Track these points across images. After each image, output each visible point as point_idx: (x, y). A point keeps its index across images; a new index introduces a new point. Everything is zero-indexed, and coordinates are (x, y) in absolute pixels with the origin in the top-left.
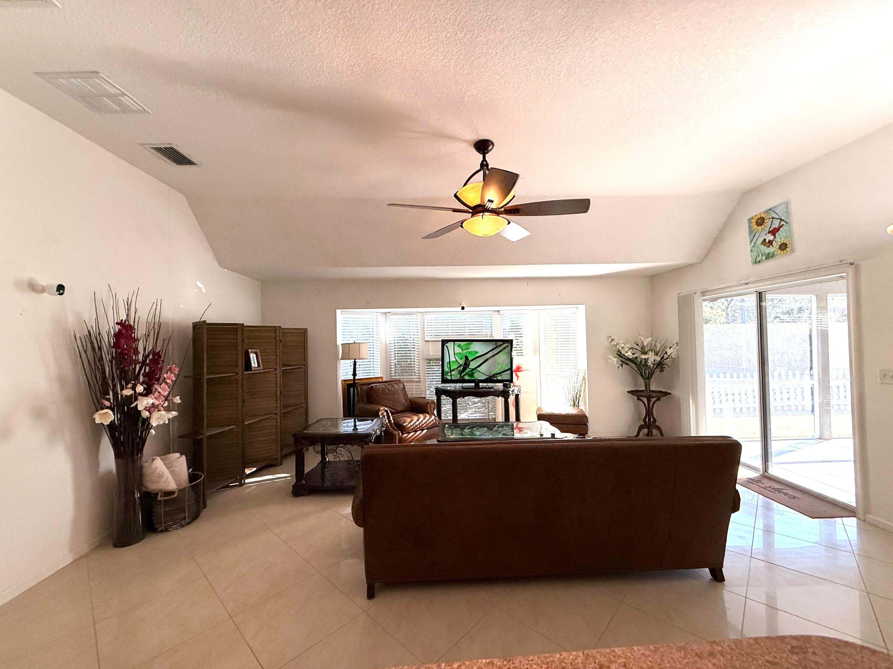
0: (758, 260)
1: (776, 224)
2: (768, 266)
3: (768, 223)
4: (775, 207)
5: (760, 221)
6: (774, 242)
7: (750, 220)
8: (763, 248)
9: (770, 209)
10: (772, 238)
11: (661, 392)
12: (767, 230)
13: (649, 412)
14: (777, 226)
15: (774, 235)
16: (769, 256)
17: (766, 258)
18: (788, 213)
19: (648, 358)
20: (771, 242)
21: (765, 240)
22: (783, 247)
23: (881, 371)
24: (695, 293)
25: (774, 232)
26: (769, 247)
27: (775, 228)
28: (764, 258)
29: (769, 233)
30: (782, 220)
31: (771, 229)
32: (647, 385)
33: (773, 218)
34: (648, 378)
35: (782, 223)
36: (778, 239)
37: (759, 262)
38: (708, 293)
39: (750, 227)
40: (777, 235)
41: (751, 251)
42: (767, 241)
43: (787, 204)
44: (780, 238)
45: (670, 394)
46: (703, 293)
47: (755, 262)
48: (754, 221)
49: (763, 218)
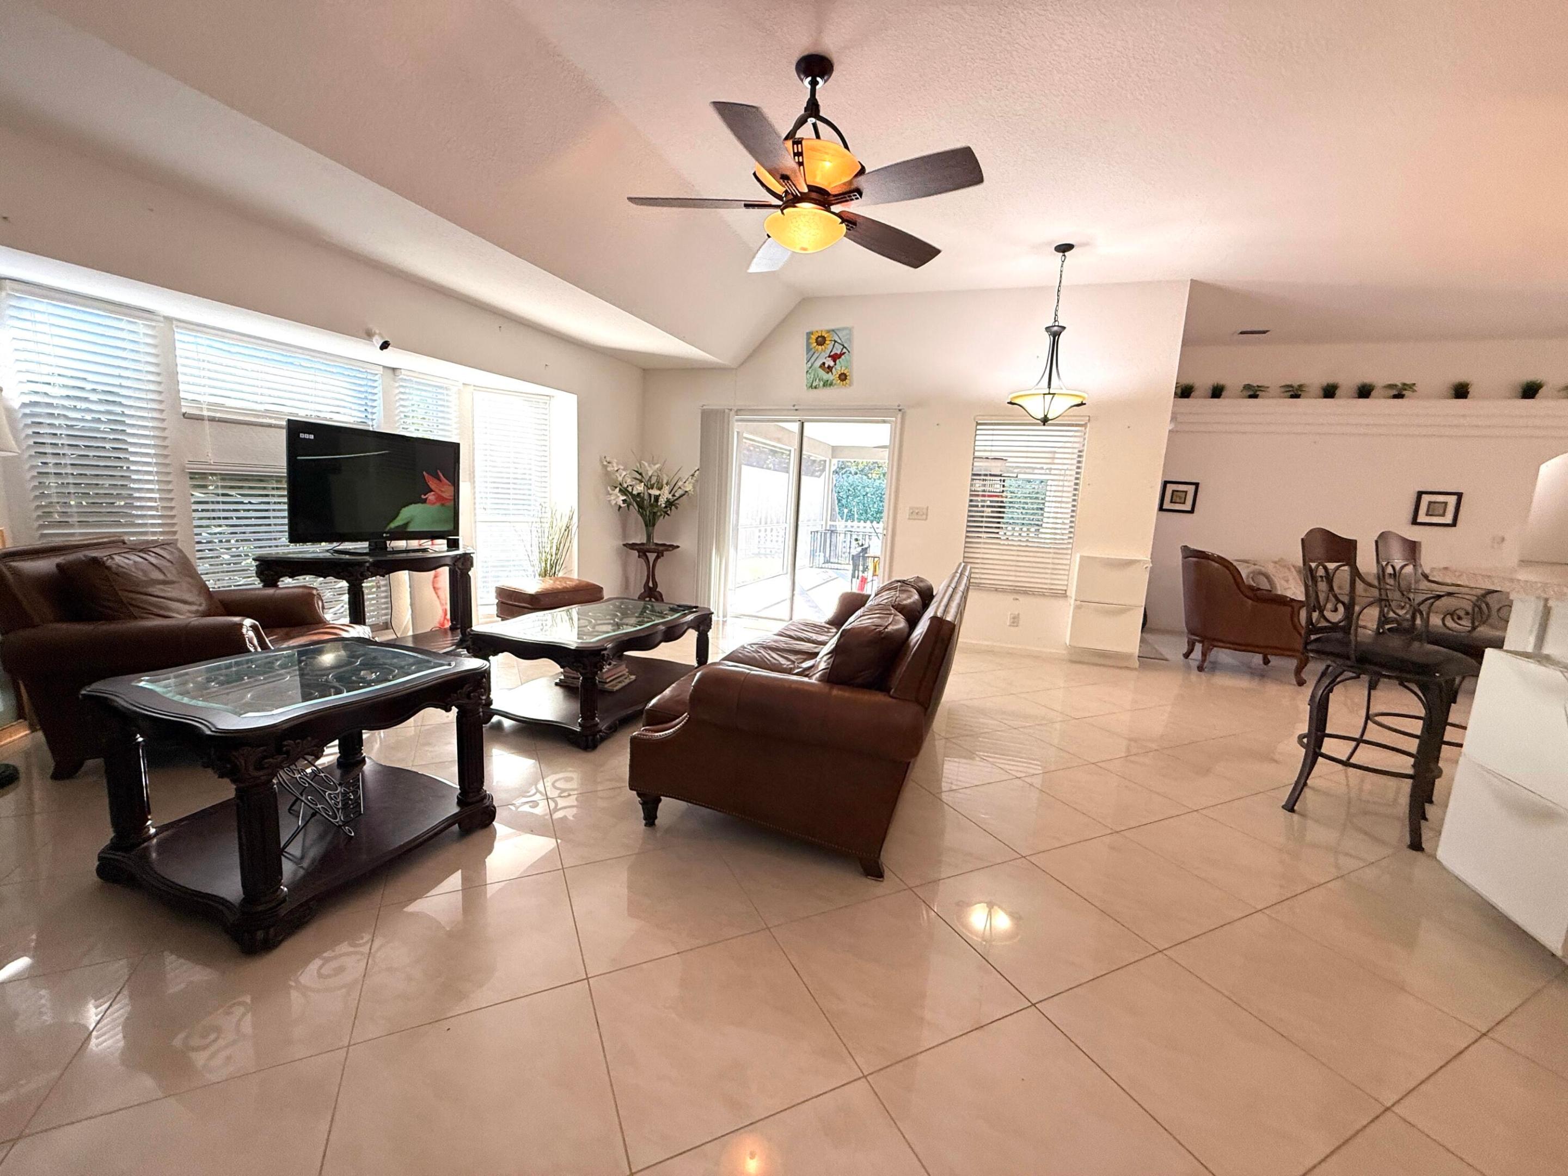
0: (814, 385)
1: (838, 350)
2: (824, 395)
3: (829, 346)
4: (838, 330)
5: (821, 341)
6: (834, 369)
7: (809, 334)
8: (822, 373)
9: (833, 331)
10: (832, 364)
11: (665, 545)
12: (828, 353)
13: (651, 575)
14: (839, 352)
15: (835, 361)
16: (827, 384)
17: (824, 385)
18: (850, 340)
19: (660, 495)
20: (830, 368)
21: (824, 364)
22: (842, 378)
23: (911, 508)
24: (731, 410)
25: (835, 358)
26: (828, 373)
27: (836, 354)
28: (821, 384)
29: (829, 356)
30: (844, 347)
31: (832, 354)
32: (649, 537)
33: (835, 342)
34: (650, 523)
35: (845, 350)
36: (838, 367)
37: (815, 387)
38: (742, 412)
39: (808, 344)
40: (838, 361)
41: (807, 372)
42: (826, 366)
43: (850, 330)
44: (840, 367)
45: (678, 547)
46: (738, 412)
47: (811, 386)
48: (814, 337)
49: (824, 338)
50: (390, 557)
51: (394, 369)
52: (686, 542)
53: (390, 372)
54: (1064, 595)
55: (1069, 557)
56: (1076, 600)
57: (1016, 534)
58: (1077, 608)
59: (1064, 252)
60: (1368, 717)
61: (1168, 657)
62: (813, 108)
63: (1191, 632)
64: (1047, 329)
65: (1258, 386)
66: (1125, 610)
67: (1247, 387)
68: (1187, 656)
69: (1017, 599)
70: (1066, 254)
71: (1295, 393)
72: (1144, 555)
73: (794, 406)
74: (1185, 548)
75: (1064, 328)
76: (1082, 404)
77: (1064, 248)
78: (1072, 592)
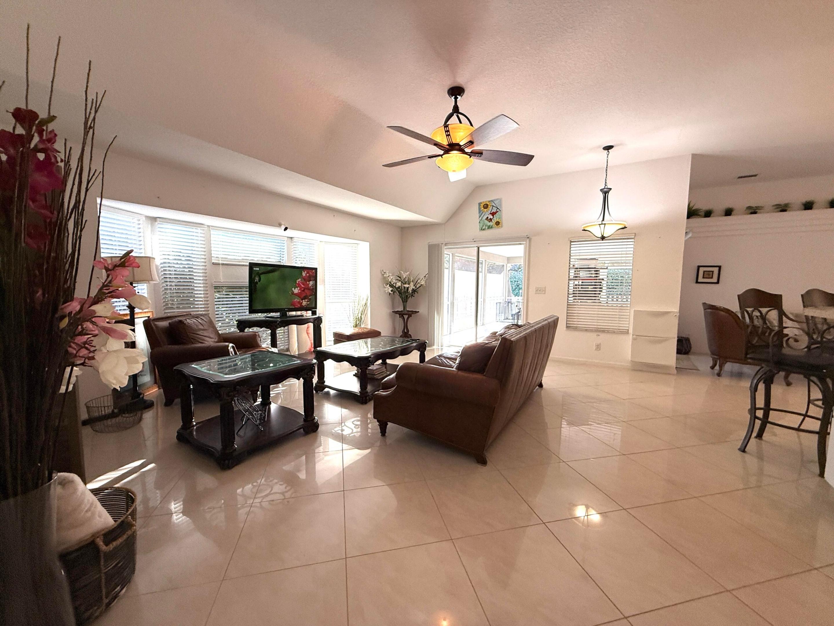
0: (483, 228)
1: (494, 210)
2: (488, 233)
3: (490, 208)
4: (495, 200)
5: (486, 206)
6: (493, 220)
7: (480, 204)
8: (486, 222)
9: (492, 201)
10: (492, 217)
11: (412, 311)
12: (489, 212)
13: (406, 326)
14: (495, 211)
15: (493, 216)
16: (490, 227)
17: (488, 228)
18: (501, 205)
19: (409, 287)
20: (491, 220)
21: (488, 217)
22: (498, 223)
23: (536, 288)
24: (442, 244)
25: (493, 214)
26: (490, 222)
27: (494, 212)
28: (487, 227)
29: (490, 214)
30: (498, 208)
31: (492, 212)
32: (404, 308)
33: (493, 206)
34: (405, 300)
35: (498, 210)
36: (495, 218)
37: (484, 230)
38: (448, 245)
39: (480, 209)
40: (495, 216)
41: (479, 222)
42: (489, 218)
43: (500, 200)
44: (495, 219)
45: (418, 312)
46: (446, 244)
47: (482, 229)
48: (482, 205)
49: (487, 205)
50: (288, 319)
51: (291, 238)
52: (422, 310)
53: (290, 239)
54: (627, 332)
55: (628, 311)
56: (633, 335)
57: (615, 300)
58: (634, 339)
59: (608, 150)
60: (809, 402)
61: (699, 368)
62: (456, 109)
63: (713, 353)
64: (601, 190)
65: (756, 207)
66: (666, 340)
67: (749, 208)
68: (713, 368)
69: (599, 335)
70: (609, 151)
71: (783, 208)
72: (675, 309)
73: (473, 239)
74: (704, 304)
75: (611, 189)
76: (625, 228)
77: (608, 148)
78: (631, 331)
